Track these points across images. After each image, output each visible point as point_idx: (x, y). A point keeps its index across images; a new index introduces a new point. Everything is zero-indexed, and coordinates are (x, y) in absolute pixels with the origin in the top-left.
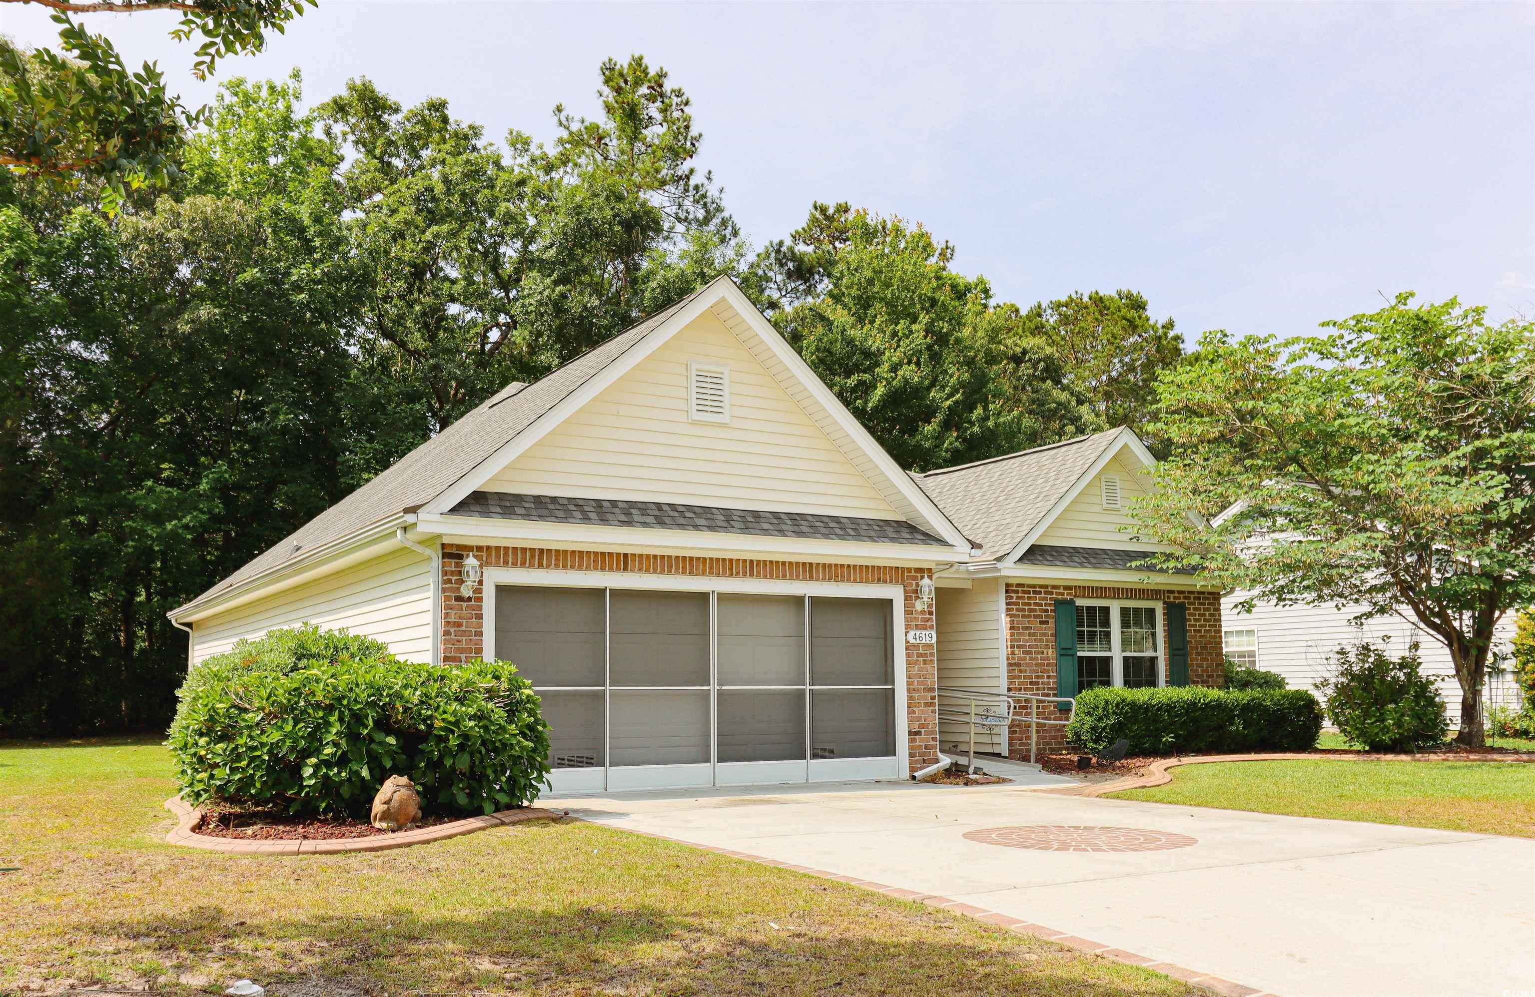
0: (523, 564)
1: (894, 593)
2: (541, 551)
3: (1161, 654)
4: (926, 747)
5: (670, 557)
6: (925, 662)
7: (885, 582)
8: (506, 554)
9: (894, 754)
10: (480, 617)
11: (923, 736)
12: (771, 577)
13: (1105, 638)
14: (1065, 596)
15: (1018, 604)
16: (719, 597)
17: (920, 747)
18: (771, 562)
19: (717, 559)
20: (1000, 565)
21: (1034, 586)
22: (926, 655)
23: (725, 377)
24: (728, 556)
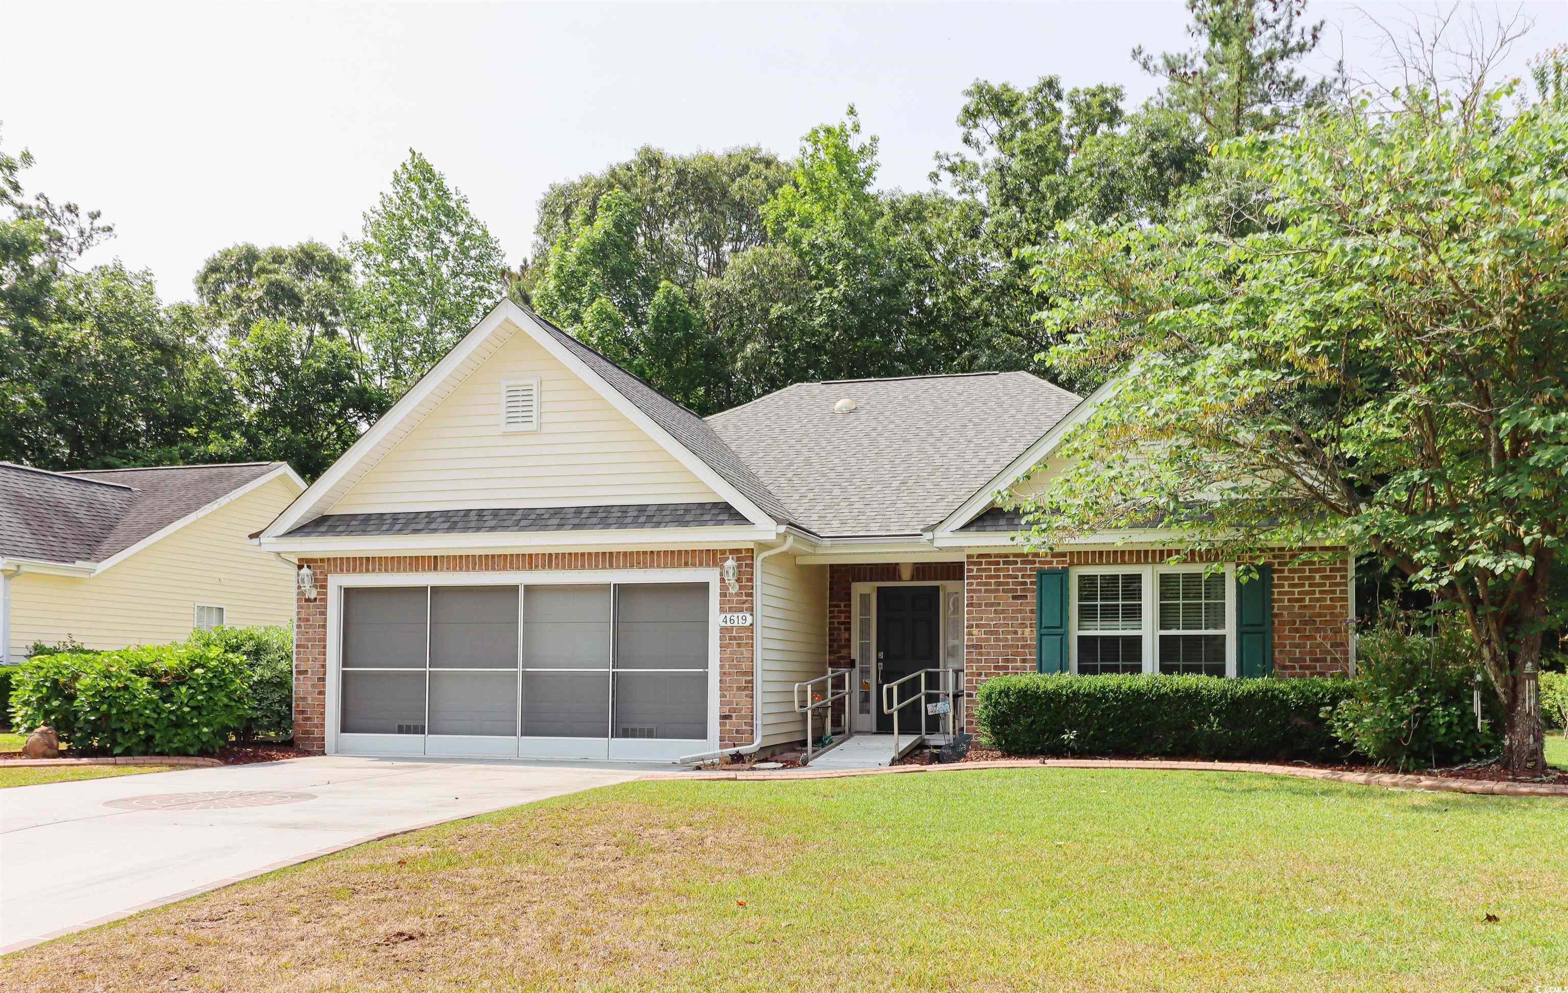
1: (708, 575)
3: (1230, 632)
4: (738, 732)
5: (474, 556)
6: (739, 645)
7: (694, 565)
9: (704, 737)
10: (324, 613)
11: (734, 720)
12: (570, 568)
13: (1134, 613)
14: (1055, 565)
15: (981, 577)
16: (529, 589)
17: (730, 731)
18: (570, 554)
19: (518, 555)
20: (929, 536)
21: (1007, 556)
22: (740, 638)
23: (535, 388)
24: (527, 552)
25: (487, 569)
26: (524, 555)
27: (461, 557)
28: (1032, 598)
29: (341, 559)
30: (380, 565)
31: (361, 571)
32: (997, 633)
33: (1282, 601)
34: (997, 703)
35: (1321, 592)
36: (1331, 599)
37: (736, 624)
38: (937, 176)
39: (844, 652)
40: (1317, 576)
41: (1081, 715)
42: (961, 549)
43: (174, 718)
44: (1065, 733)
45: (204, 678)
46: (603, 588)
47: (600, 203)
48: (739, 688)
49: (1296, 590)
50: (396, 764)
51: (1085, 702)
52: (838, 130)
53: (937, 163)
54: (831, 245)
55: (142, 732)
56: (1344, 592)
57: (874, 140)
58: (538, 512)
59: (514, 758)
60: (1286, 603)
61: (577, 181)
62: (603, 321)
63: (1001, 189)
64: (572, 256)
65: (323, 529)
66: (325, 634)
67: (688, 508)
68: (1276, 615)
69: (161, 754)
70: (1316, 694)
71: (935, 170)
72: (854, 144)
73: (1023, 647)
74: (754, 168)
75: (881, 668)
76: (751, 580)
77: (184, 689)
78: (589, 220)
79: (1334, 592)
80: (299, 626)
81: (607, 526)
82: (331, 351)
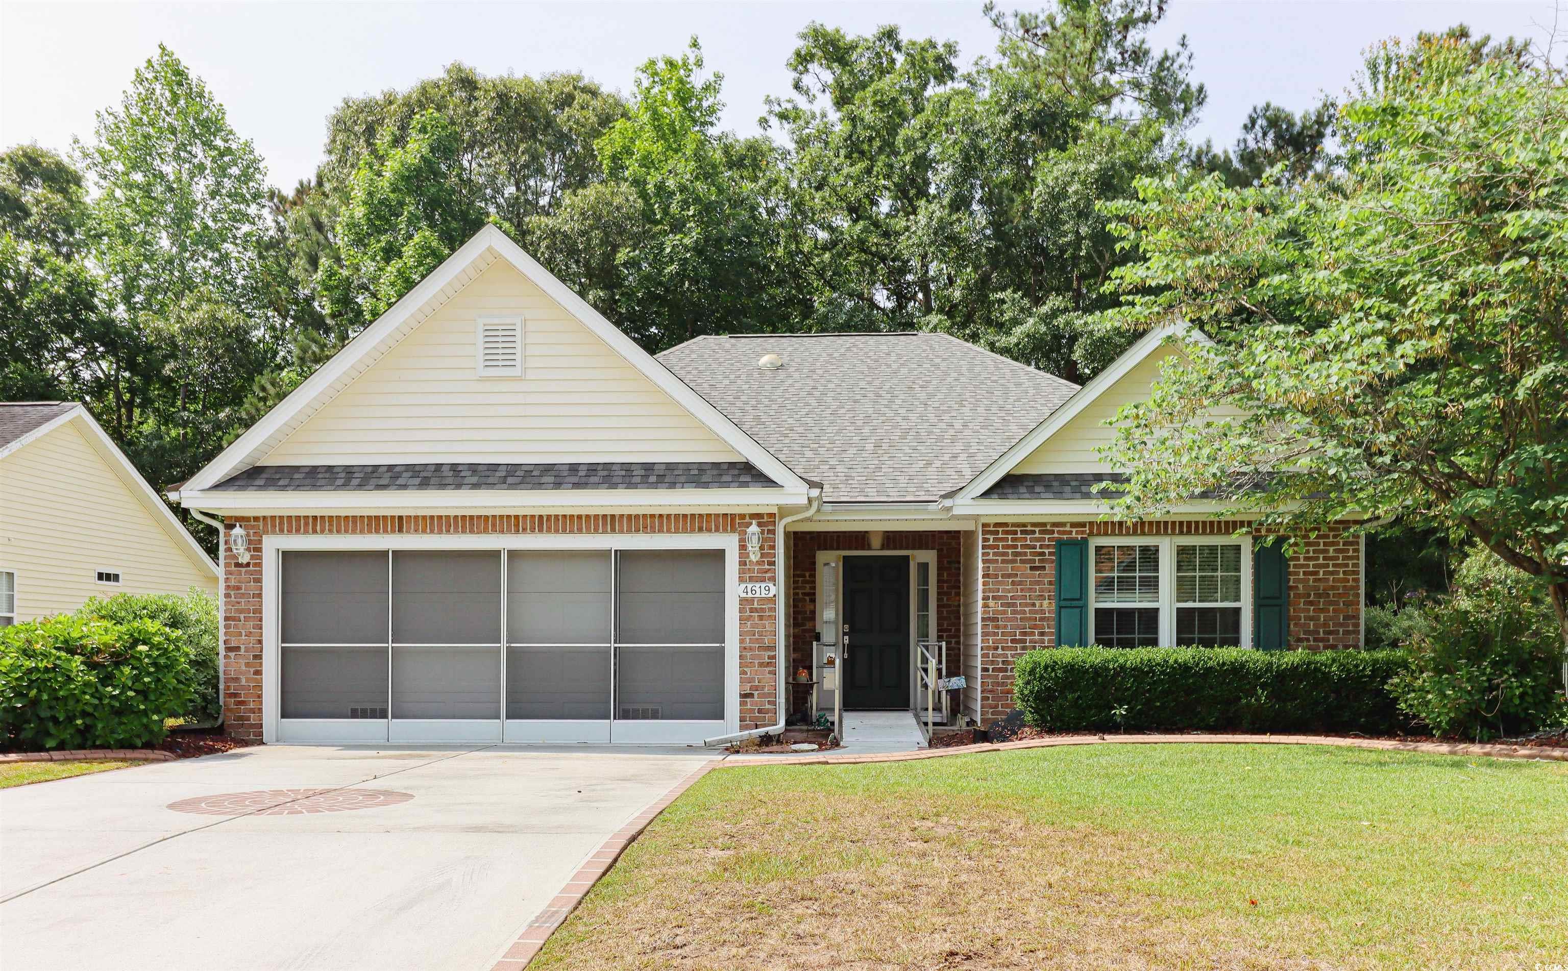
0: (298, 531)
1: (728, 542)
2: (315, 518)
3: (1246, 603)
4: (760, 711)
5: (448, 517)
6: (761, 618)
7: (709, 530)
8: (282, 523)
9: (722, 717)
10: (259, 581)
11: (756, 699)
12: (564, 531)
13: (1151, 584)
14: (1074, 535)
15: (997, 547)
16: (512, 554)
17: (752, 711)
18: (564, 516)
19: (501, 517)
20: (948, 503)
21: (1024, 525)
22: (763, 610)
23: (518, 328)
24: (512, 512)
25: (464, 532)
26: (509, 517)
27: (432, 517)
28: (1050, 570)
29: (281, 518)
30: (331, 525)
31: (306, 532)
32: (1014, 605)
33: (1297, 573)
34: (1042, 677)
35: (1334, 565)
36: (1344, 572)
37: (758, 595)
38: (766, 121)
39: (808, 625)
40: (1331, 549)
41: (1128, 689)
42: (976, 517)
43: (117, 704)
44: (1115, 708)
45: (148, 656)
46: (602, 555)
47: (414, 123)
48: (761, 665)
49: (1311, 563)
50: (382, 753)
51: (1133, 676)
52: (680, 63)
53: (767, 108)
54: (683, 189)
55: (79, 722)
56: (1356, 565)
57: (719, 77)
58: (524, 468)
59: (499, 742)
60: (1301, 576)
61: (379, 97)
62: (426, 257)
63: (846, 140)
64: (384, 183)
65: (260, 482)
66: (261, 605)
67: (702, 467)
68: (1291, 588)
69: (105, 746)
70: (1357, 666)
71: (765, 114)
72: (698, 80)
73: (1041, 619)
74: (580, 98)
75: (847, 642)
76: (773, 547)
77: (127, 670)
78: (399, 141)
79: (1347, 565)
80: (227, 596)
81: (613, 486)
82: (69, 275)
